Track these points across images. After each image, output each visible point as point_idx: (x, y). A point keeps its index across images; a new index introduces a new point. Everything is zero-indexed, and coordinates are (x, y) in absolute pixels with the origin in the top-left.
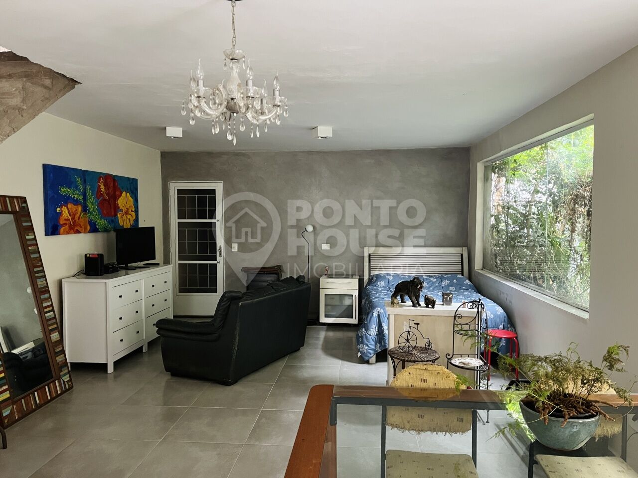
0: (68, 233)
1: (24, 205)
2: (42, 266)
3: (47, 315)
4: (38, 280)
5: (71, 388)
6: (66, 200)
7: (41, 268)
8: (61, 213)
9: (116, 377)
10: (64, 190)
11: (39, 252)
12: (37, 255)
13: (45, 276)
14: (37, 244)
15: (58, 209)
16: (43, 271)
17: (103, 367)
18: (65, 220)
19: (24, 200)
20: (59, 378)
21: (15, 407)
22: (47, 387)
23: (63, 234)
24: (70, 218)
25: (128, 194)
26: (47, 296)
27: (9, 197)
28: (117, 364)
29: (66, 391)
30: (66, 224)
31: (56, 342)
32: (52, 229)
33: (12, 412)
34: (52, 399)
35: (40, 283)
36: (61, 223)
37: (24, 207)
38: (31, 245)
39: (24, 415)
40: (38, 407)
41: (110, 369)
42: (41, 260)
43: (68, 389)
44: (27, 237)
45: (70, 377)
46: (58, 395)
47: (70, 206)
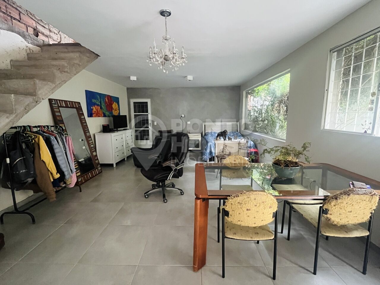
0: (95, 117)
1: (80, 105)
2: (88, 128)
3: (91, 146)
4: (87, 133)
5: (101, 172)
6: (94, 104)
7: (88, 129)
8: (93, 109)
9: (116, 168)
10: (93, 101)
11: (86, 123)
12: (86, 124)
13: (89, 132)
14: (85, 120)
15: (92, 108)
16: (88, 130)
17: (112, 165)
18: (95, 112)
19: (79, 103)
20: (97, 168)
21: (82, 178)
22: (93, 171)
23: (94, 117)
24: (96, 111)
25: (116, 103)
26: (90, 139)
27: (74, 102)
28: (117, 164)
29: (100, 173)
30: (95, 113)
31: (95, 155)
32: (90, 115)
33: (82, 179)
34: (95, 176)
35: (88, 134)
36: (93, 112)
37: (79, 106)
38: (84, 120)
39: (86, 181)
40: (91, 178)
41: (115, 166)
42: (87, 126)
43: (100, 172)
44: (82, 117)
45: (101, 168)
46: (97, 174)
47: (96, 106)
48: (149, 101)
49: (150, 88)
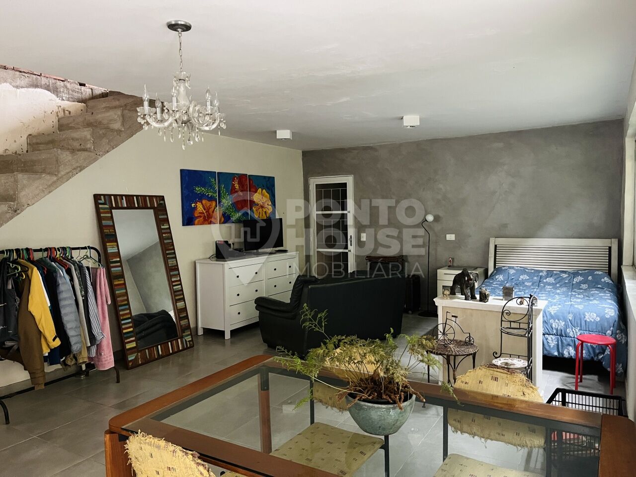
0: (202, 224)
1: (161, 202)
2: (174, 249)
3: (174, 287)
4: (169, 260)
5: (192, 347)
6: (201, 197)
7: (173, 251)
8: (195, 208)
9: (232, 343)
10: (198, 189)
11: (172, 239)
12: (170, 241)
13: (175, 257)
14: (170, 233)
15: (193, 205)
16: (174, 253)
17: (221, 334)
18: (200, 213)
19: (162, 198)
20: (182, 338)
21: (139, 354)
22: (169, 343)
23: (198, 224)
24: (204, 212)
25: (264, 191)
26: (176, 273)
27: (150, 196)
28: (233, 332)
29: (187, 348)
30: (201, 217)
31: (181, 309)
32: (189, 220)
33: (136, 358)
34: (174, 353)
35: (171, 262)
36: (196, 216)
37: (161, 204)
38: (165, 233)
39: (146, 362)
40: (160, 357)
41: (228, 336)
42: (173, 245)
43: (190, 347)
44: (162, 227)
45: (192, 338)
46: (179, 351)
47: (204, 202)
48: (349, 180)
49: (354, 149)
